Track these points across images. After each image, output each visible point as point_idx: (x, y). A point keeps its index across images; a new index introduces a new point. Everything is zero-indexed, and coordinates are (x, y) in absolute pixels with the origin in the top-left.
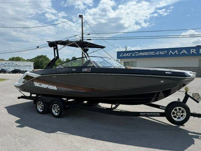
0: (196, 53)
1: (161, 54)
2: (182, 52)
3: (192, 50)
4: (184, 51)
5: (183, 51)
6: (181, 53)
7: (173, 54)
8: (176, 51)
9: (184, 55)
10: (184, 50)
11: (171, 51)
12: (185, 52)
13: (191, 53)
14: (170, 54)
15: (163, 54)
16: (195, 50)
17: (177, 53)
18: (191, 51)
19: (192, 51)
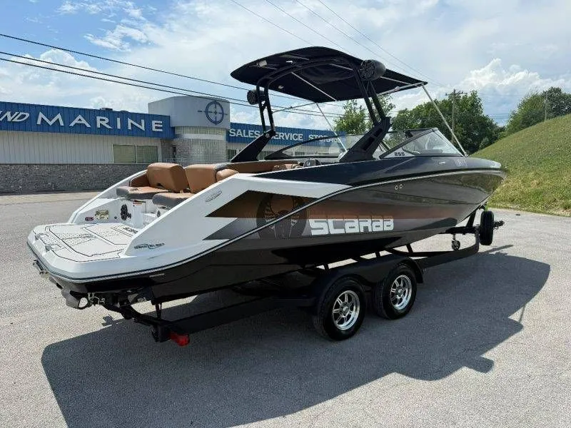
0: (108, 127)
1: (9, 119)
2: (76, 121)
3: (101, 120)
4: (80, 120)
5: (78, 118)
6: (72, 124)
7: (51, 123)
8: (59, 116)
9: (80, 129)
10: (80, 117)
11: (41, 115)
12: (84, 121)
13: (99, 126)
14: (39, 122)
15: (15, 120)
16: (107, 120)
17: (62, 124)
18: (99, 123)
19: (101, 122)
